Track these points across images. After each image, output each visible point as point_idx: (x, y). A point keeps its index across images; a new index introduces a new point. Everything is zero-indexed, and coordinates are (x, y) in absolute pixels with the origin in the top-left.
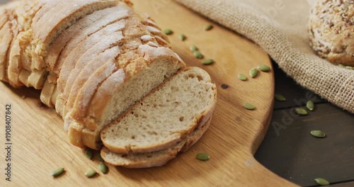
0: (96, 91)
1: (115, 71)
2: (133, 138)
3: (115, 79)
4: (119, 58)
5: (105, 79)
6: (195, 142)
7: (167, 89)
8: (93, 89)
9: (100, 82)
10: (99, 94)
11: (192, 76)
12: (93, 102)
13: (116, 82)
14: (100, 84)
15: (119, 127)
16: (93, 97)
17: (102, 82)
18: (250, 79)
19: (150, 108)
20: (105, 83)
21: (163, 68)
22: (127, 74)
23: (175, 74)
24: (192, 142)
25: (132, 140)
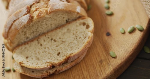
0: (12, 25)
1: (25, 15)
2: (27, 58)
3: (23, 20)
4: (33, 6)
5: (18, 19)
6: (61, 71)
7: (65, 30)
8: (11, 23)
9: (15, 20)
10: (13, 27)
11: (84, 24)
12: (10, 31)
13: (23, 22)
14: (15, 21)
15: (26, 48)
16: (10, 27)
17: (16, 20)
18: (127, 33)
19: (49, 40)
20: (17, 21)
21: (65, 16)
22: (31, 18)
23: (76, 20)
24: (60, 71)
25: (25, 60)
